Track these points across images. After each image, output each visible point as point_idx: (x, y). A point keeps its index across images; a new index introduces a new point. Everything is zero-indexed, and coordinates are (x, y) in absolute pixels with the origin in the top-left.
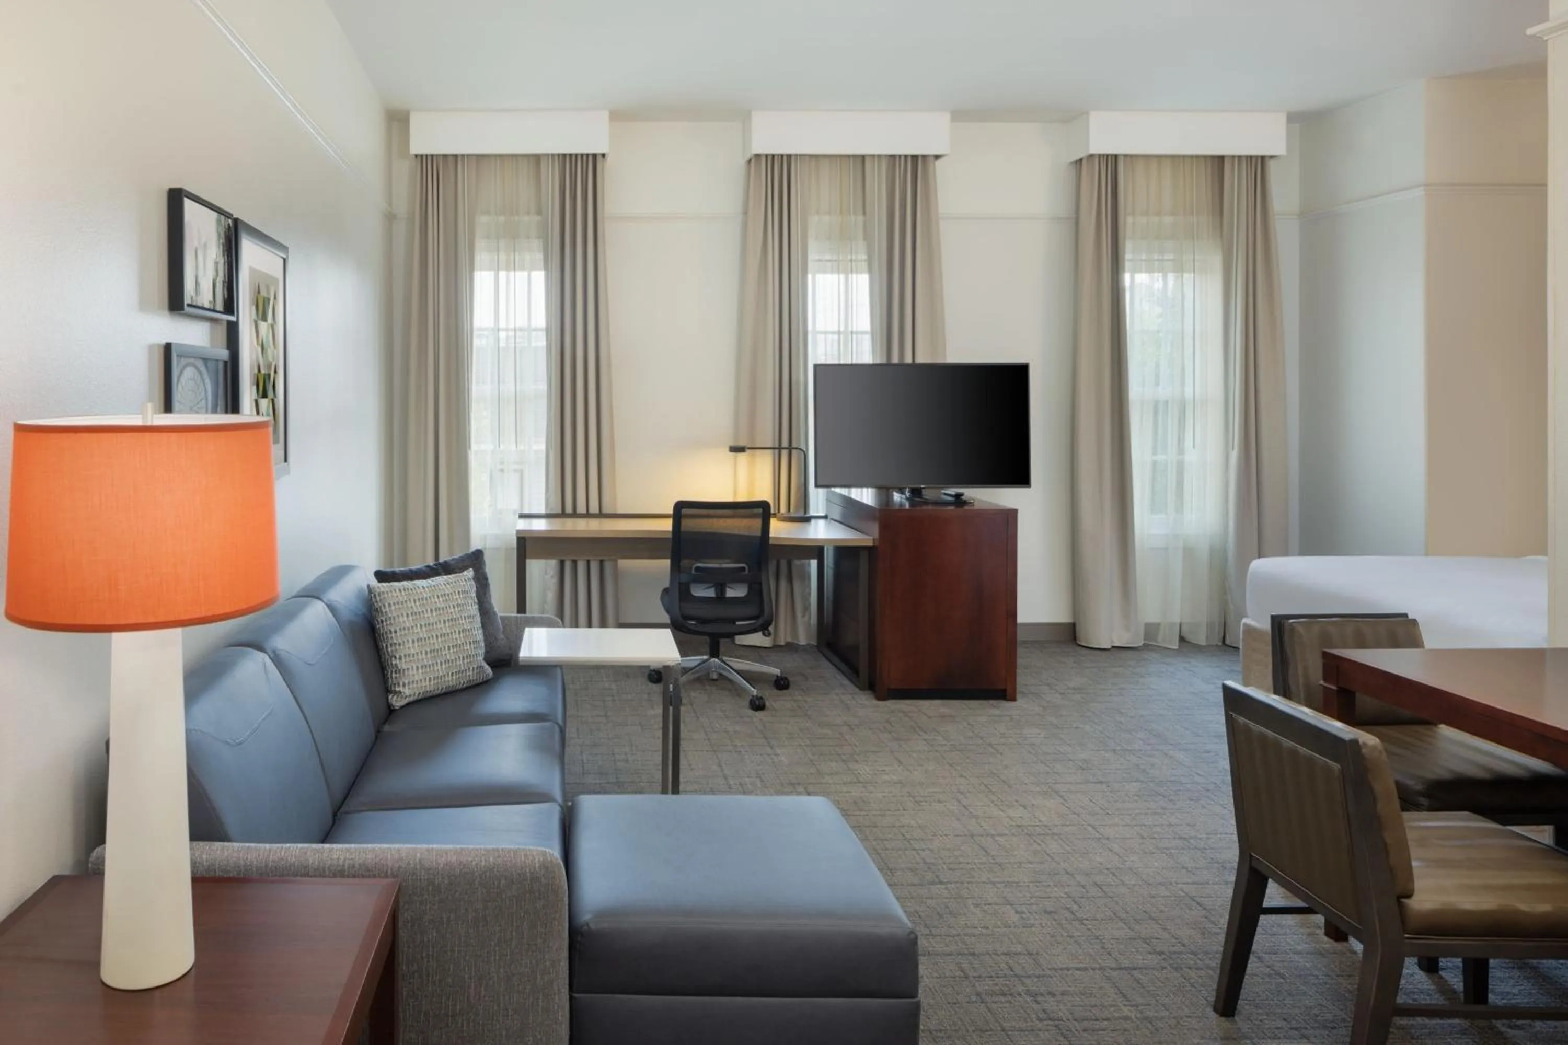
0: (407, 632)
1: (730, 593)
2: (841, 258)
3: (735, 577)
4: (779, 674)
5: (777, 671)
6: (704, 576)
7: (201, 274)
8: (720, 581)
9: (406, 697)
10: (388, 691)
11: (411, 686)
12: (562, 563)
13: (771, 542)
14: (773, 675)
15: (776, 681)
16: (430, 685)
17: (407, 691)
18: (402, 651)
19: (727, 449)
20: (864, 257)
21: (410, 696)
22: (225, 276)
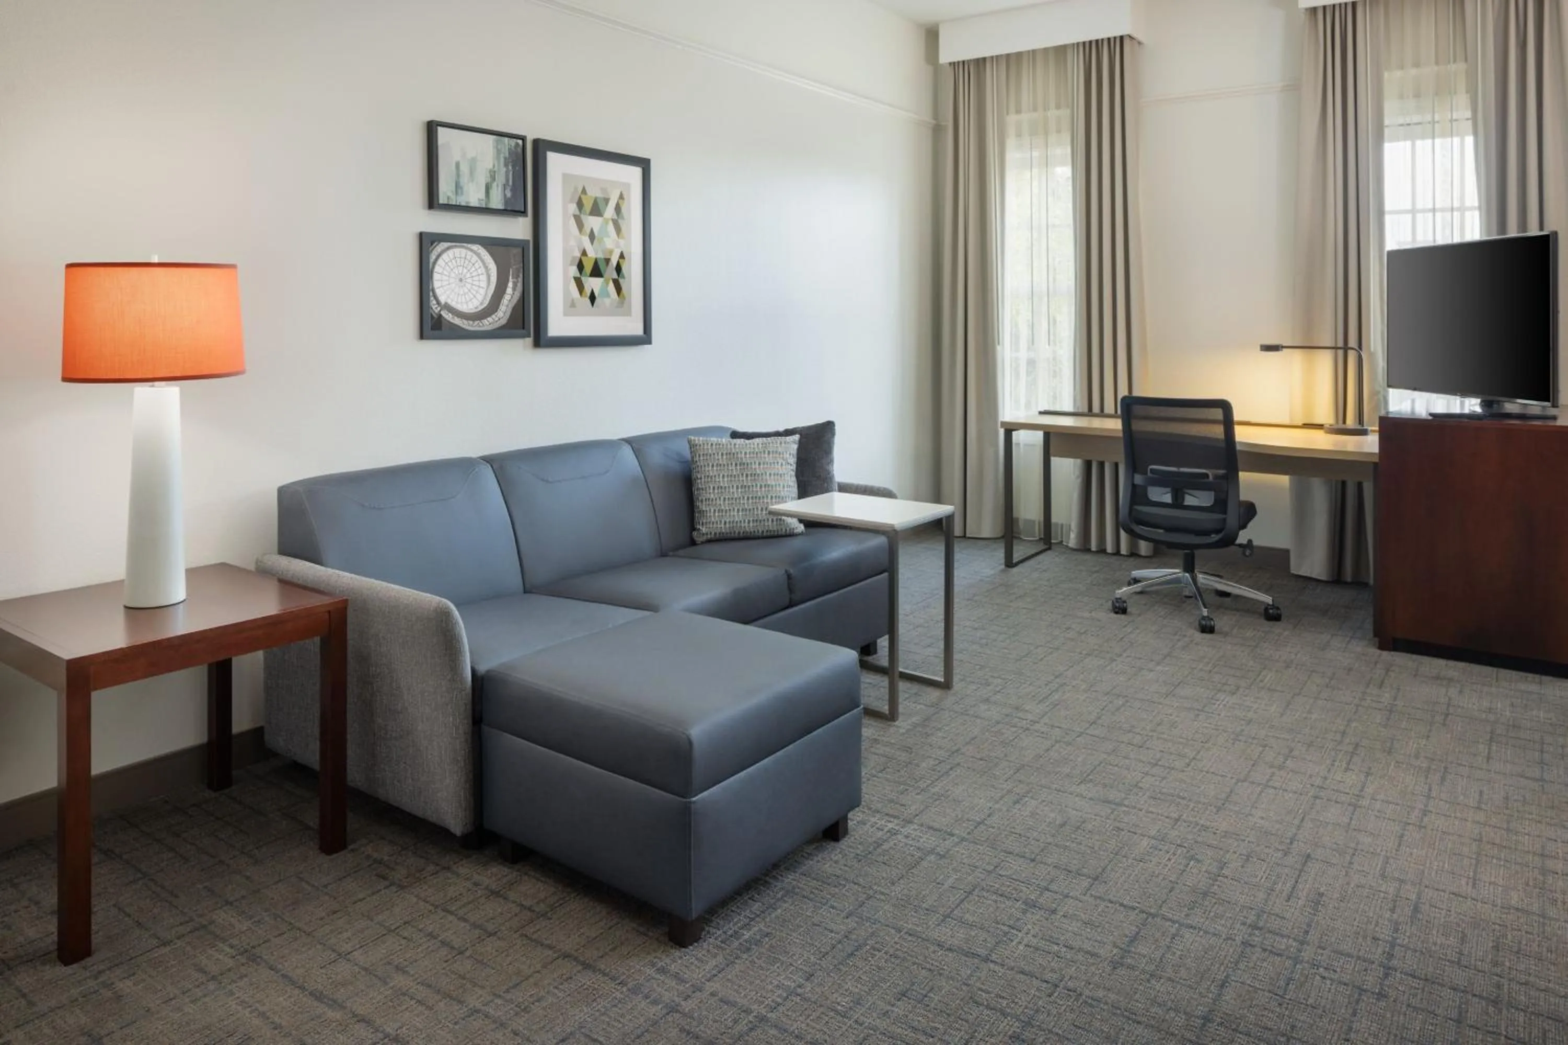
0: (709, 479)
1: (1189, 500)
2: (1437, 118)
3: (1198, 483)
4: (1271, 603)
5: (1268, 599)
6: (1162, 480)
7: (464, 180)
8: (1179, 486)
9: (703, 534)
10: (693, 529)
11: (708, 526)
12: (1088, 465)
13: (1238, 448)
14: (1263, 602)
15: (1266, 609)
16: (725, 528)
17: (704, 530)
18: (704, 496)
19: (1259, 348)
20: (1469, 114)
21: (707, 534)
22: (507, 180)
